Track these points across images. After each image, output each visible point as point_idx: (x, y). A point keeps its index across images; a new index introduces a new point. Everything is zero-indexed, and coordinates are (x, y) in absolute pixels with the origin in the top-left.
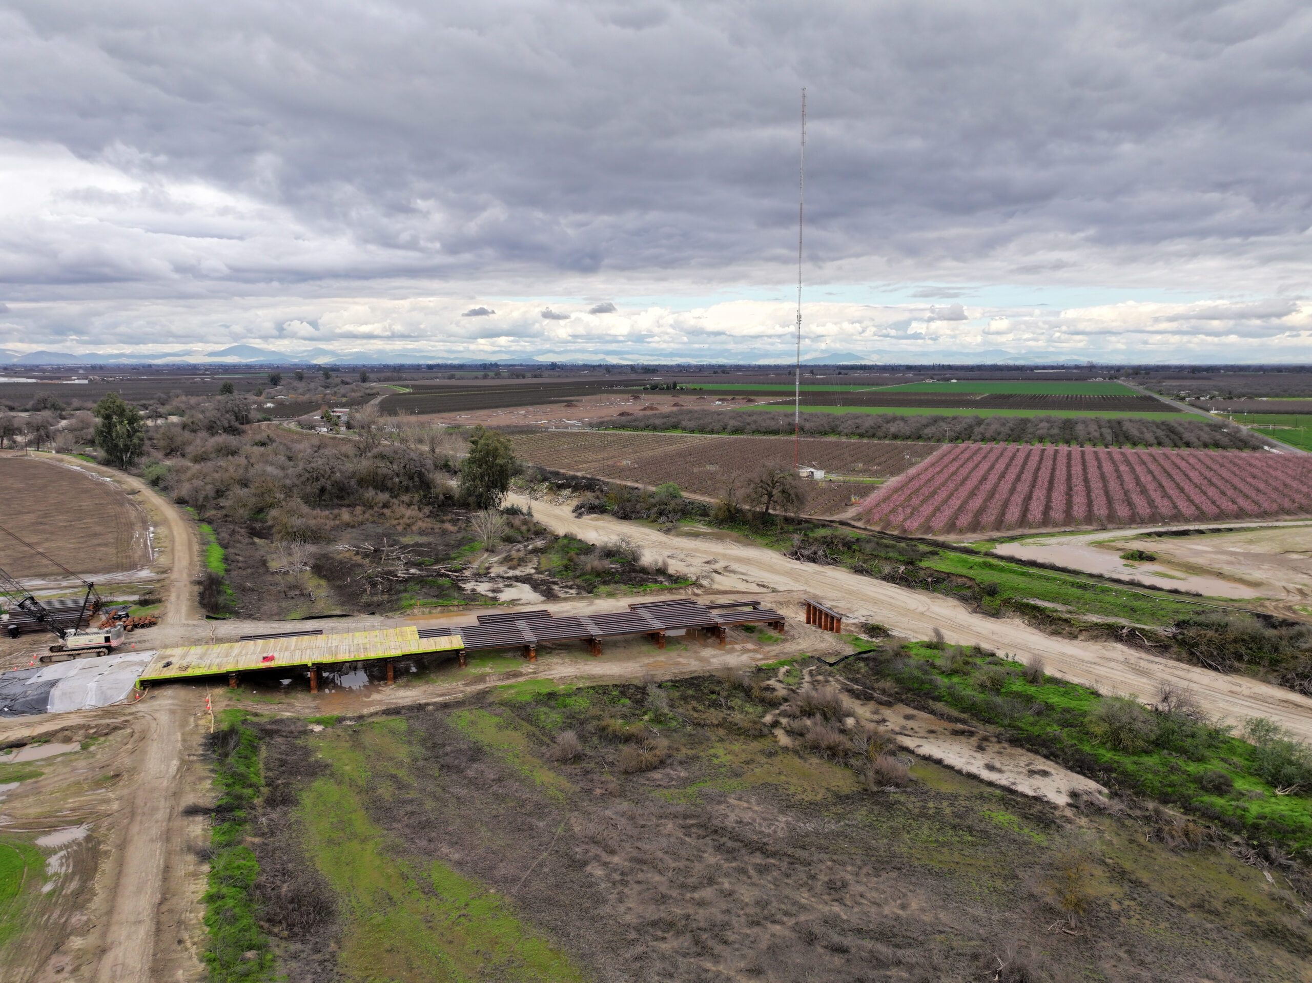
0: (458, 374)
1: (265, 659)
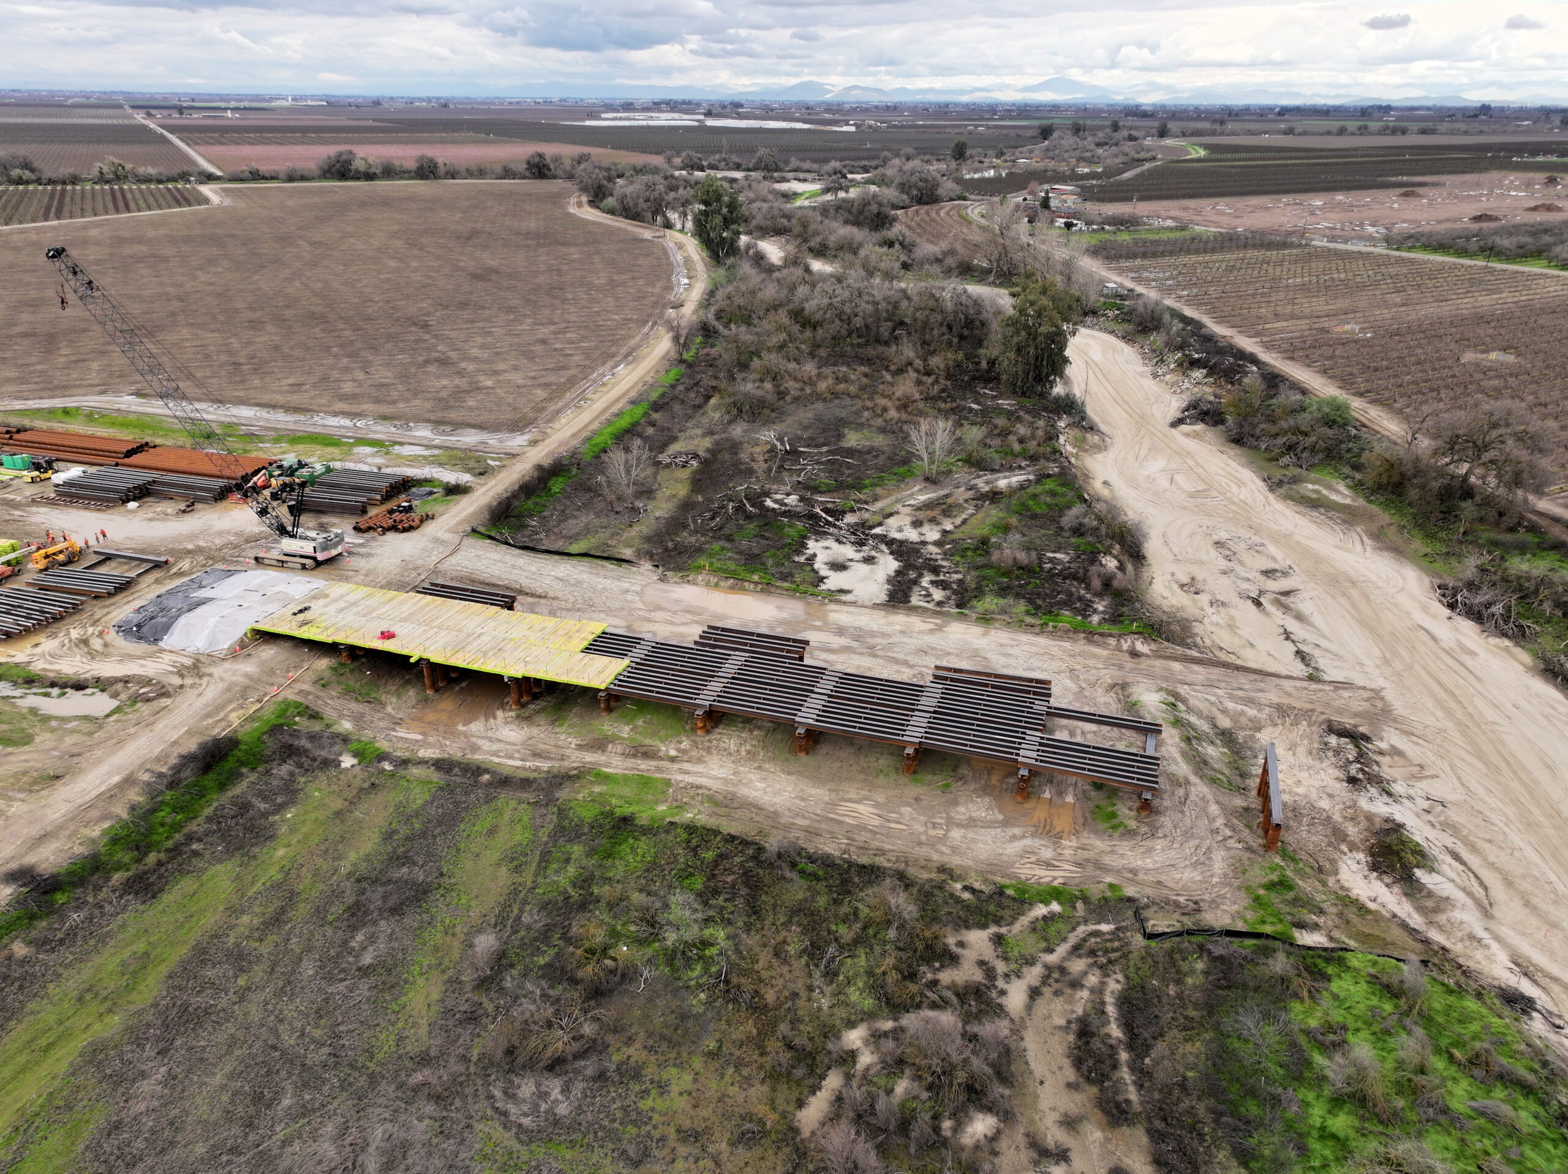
0: (1301, 124)
1: (387, 636)
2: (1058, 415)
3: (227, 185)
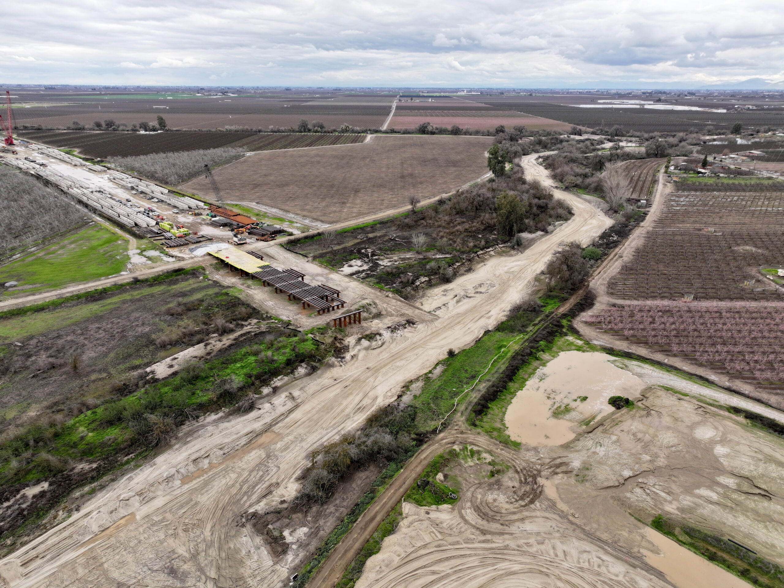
1: (227, 257)
2: (505, 243)
3: (379, 135)
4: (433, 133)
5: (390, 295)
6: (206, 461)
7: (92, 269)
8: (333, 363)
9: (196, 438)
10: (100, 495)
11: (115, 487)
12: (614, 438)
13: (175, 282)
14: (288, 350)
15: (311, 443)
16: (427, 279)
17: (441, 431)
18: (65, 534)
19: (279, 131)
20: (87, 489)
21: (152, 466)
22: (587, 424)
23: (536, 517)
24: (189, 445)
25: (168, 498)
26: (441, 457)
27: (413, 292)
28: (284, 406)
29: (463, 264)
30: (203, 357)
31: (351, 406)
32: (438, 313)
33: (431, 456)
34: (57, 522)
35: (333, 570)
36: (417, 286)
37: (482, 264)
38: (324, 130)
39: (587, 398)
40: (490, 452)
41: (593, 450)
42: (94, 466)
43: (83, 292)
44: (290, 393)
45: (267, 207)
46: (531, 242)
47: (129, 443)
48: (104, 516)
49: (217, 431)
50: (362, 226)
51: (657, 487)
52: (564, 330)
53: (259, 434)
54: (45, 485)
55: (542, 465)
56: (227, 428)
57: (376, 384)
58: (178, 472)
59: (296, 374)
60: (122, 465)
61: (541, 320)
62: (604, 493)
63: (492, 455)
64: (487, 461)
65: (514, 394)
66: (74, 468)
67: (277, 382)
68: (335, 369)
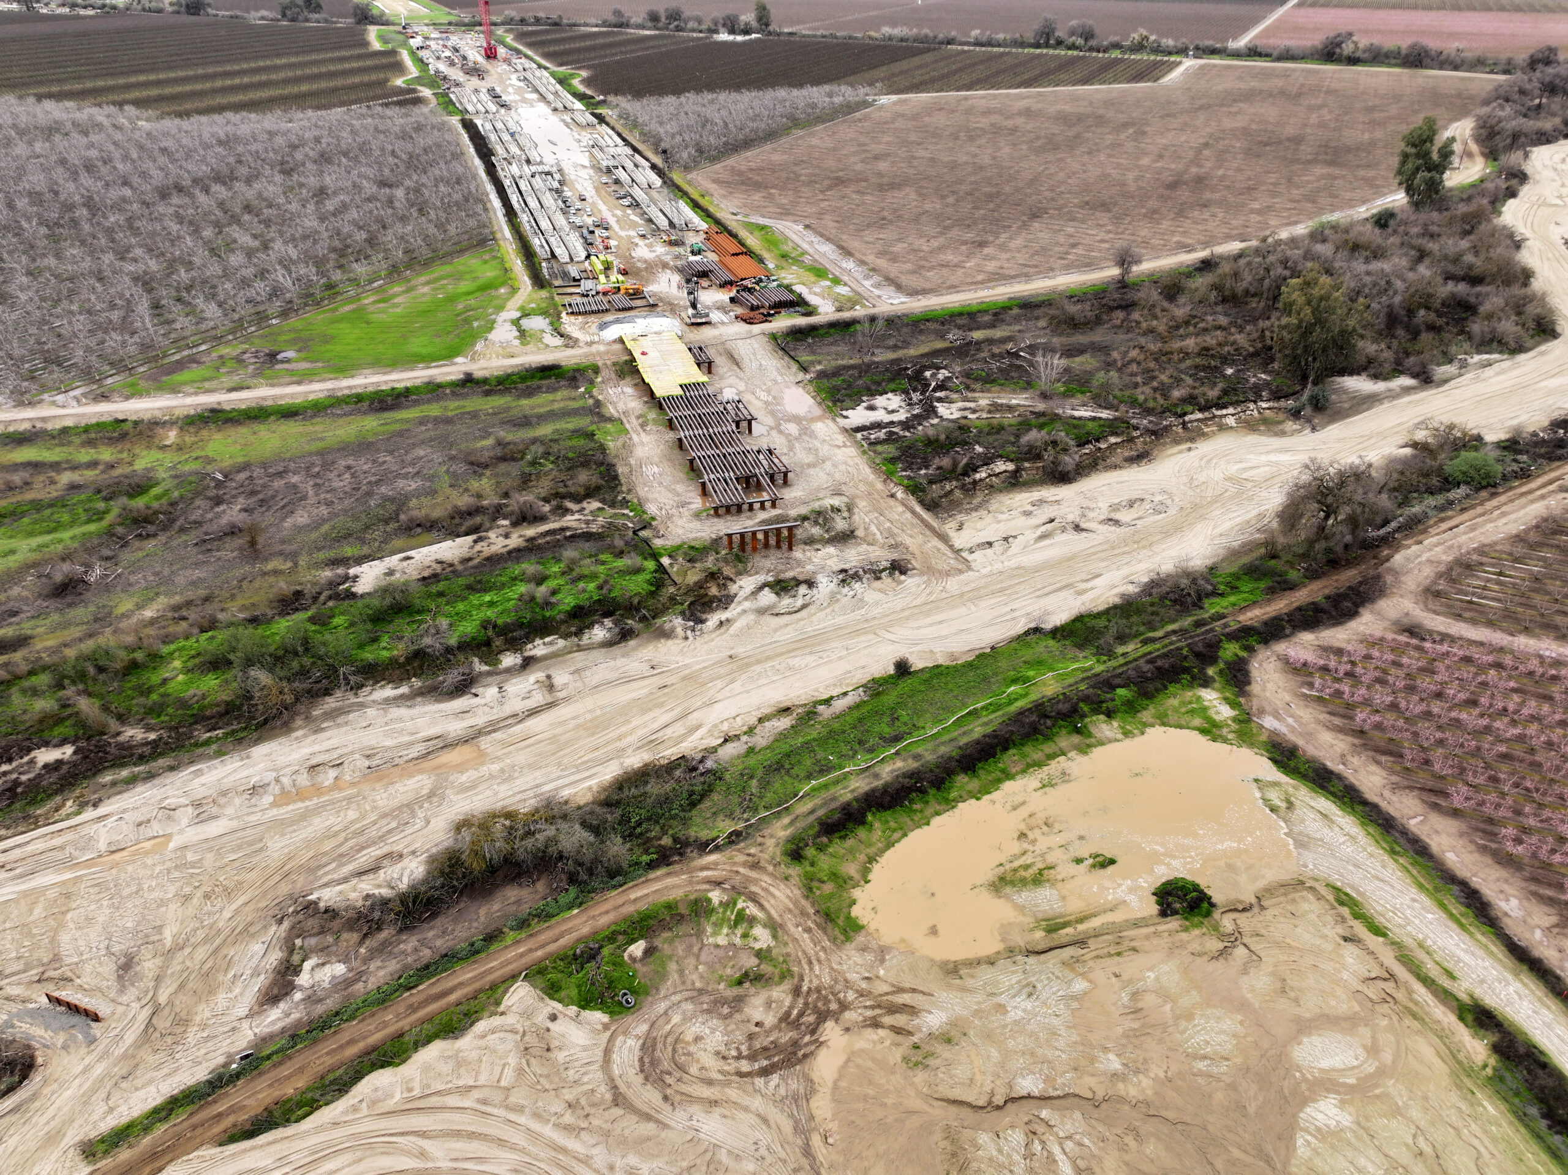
2: (1278, 398)
3: (1216, 61)
4: (1353, 61)
5: (900, 495)
6: (332, 773)
7: (418, 344)
8: (673, 630)
9: (339, 725)
10: (140, 788)
11: (168, 781)
12: (1080, 986)
13: (530, 393)
14: (592, 586)
15: (516, 790)
16: (1011, 467)
17: (717, 848)
18: (57, 841)
19: (990, 43)
20: (125, 773)
21: (242, 759)
22: (1051, 930)
23: (746, 1109)
24: (322, 736)
25: (234, 824)
26: (669, 906)
27: (958, 493)
28: (524, 699)
29: (1131, 440)
30: (451, 565)
31: (640, 733)
32: (978, 555)
33: (650, 899)
34: (57, 817)
35: (301, 1070)
36: (975, 482)
37: (1188, 445)
38: (1093, 43)
39: (1112, 862)
40: (774, 927)
41: (1002, 999)
42: (152, 736)
43: (371, 389)
44: (549, 677)
45: (816, 239)
46: (1364, 403)
47: (221, 709)
48: (125, 827)
49: (381, 721)
50: (974, 309)
51: (1069, 1145)
52: (1211, 671)
53: (449, 745)
54: (68, 751)
55: (861, 994)
56: (400, 720)
57: (719, 696)
58: (277, 780)
59: (586, 639)
60: (197, 745)
61: (1174, 632)
62: (939, 1111)
63: (775, 937)
64: (757, 946)
65: (950, 804)
66: (118, 734)
67: (538, 648)
68: (670, 642)
